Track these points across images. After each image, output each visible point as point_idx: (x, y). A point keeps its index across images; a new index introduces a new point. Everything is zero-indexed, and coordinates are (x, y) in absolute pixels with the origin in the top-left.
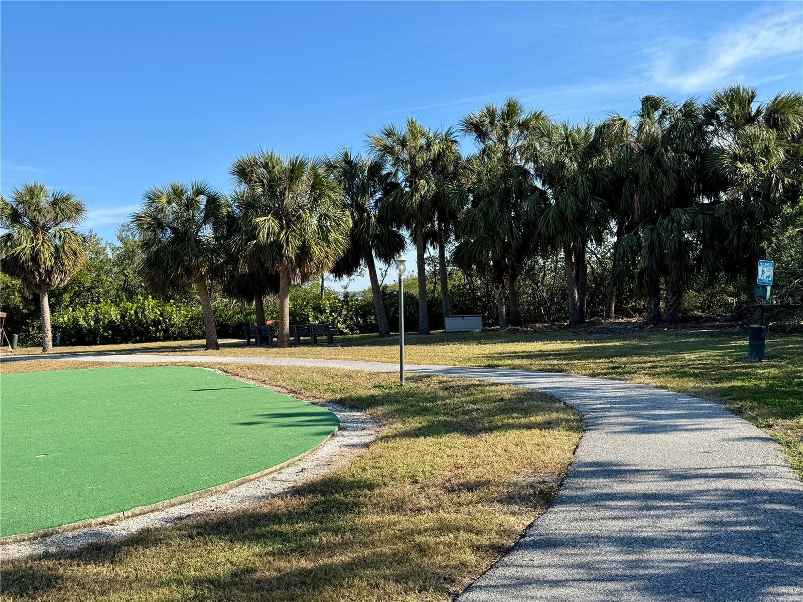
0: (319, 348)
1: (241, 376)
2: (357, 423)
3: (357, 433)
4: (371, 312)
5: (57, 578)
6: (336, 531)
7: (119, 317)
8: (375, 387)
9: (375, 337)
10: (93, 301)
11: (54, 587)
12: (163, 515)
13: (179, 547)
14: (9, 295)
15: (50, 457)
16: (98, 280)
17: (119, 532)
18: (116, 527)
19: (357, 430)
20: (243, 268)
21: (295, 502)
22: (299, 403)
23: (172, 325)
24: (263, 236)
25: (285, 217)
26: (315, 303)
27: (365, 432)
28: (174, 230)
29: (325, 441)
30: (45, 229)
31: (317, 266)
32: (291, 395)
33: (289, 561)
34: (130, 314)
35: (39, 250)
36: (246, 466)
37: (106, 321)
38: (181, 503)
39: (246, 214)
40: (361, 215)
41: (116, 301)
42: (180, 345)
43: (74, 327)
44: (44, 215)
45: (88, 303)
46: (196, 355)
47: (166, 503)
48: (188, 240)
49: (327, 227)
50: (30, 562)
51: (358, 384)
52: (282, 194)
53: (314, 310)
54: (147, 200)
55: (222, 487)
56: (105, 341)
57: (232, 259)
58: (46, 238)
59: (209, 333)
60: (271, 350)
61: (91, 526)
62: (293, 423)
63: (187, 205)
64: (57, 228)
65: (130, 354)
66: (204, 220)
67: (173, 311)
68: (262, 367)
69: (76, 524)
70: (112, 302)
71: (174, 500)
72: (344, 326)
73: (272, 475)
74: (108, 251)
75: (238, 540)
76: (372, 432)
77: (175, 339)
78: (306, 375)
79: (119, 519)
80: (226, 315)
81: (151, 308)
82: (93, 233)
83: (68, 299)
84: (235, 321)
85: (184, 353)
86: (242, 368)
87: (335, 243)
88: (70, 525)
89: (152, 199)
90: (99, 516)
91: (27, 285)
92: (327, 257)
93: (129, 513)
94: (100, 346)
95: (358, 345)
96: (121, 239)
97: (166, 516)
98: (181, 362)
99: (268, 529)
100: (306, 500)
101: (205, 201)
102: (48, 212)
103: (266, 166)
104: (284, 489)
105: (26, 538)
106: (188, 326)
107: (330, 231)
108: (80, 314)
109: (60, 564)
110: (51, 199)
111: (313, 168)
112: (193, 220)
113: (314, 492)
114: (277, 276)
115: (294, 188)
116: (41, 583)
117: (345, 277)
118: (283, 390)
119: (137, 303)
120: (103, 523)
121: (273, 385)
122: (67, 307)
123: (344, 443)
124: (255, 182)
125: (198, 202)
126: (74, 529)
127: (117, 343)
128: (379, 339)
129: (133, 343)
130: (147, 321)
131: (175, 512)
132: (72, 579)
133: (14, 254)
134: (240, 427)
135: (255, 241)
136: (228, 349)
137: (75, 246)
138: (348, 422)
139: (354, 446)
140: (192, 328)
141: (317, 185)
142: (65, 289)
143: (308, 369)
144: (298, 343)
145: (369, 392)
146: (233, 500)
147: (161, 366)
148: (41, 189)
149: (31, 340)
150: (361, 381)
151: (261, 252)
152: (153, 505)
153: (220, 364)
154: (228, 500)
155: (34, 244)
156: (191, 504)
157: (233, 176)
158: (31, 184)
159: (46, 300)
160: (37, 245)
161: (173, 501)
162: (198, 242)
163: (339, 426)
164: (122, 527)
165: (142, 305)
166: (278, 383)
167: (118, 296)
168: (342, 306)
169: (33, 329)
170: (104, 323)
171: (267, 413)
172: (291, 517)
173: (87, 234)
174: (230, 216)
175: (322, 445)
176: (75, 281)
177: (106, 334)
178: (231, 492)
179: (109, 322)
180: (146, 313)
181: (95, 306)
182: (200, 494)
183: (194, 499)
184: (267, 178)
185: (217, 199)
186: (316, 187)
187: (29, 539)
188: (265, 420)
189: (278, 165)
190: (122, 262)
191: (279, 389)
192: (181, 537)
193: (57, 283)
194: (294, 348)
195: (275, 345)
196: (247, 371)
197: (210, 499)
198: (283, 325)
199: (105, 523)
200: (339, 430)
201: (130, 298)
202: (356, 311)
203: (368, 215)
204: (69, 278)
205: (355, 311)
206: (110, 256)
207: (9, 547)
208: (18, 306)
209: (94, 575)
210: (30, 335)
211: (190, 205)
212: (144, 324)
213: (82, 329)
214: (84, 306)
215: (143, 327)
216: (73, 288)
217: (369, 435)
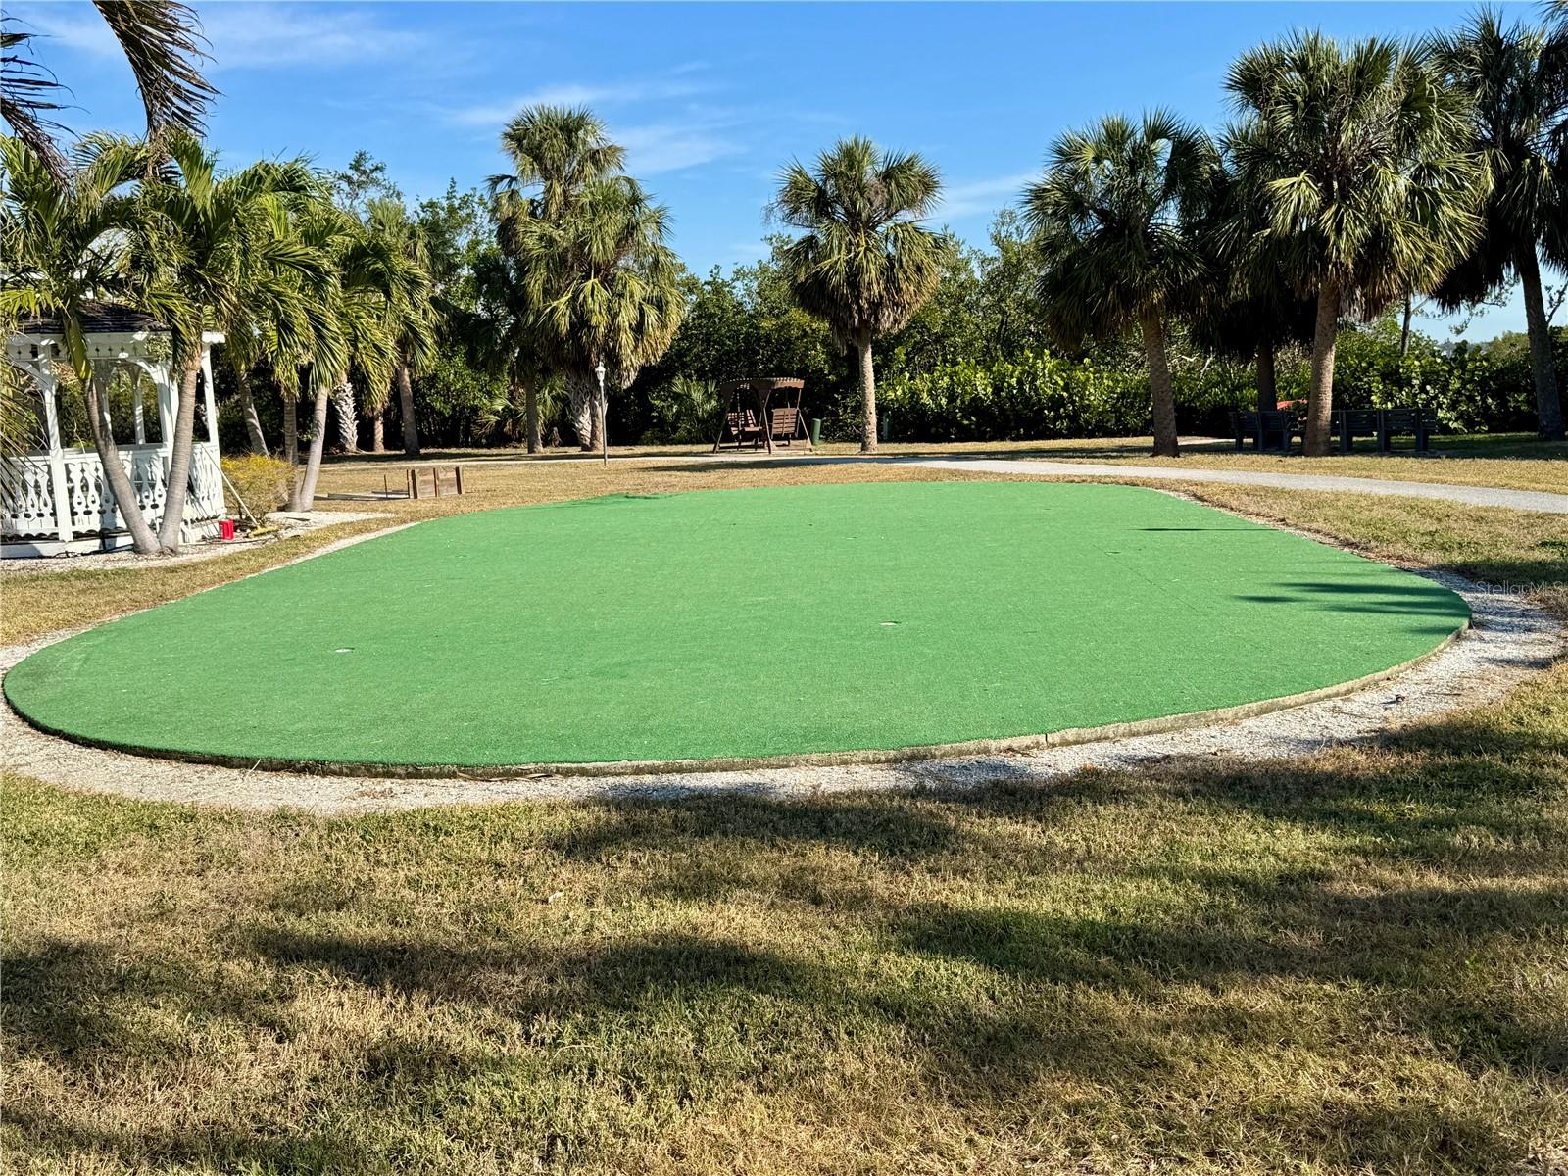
0: (1397, 459)
1: (1232, 509)
2: (1511, 615)
3: (1515, 636)
4: (1519, 385)
5: (947, 832)
6: (1500, 828)
7: (989, 390)
8: (1544, 544)
9: (1528, 440)
10: (945, 360)
11: (943, 846)
12: (1118, 749)
13: (1162, 811)
14: (807, 349)
15: (903, 626)
16: (955, 320)
17: (1040, 770)
18: (1034, 760)
19: (1512, 631)
20: (1240, 289)
21: (1391, 760)
22: (1369, 567)
23: (1086, 408)
24: (1284, 220)
25: (1339, 174)
26: (1386, 365)
27: (1533, 636)
28: (1104, 215)
29: (1441, 646)
30: (871, 225)
31: (1404, 281)
32: (1346, 549)
33: (1401, 872)
34: (1010, 385)
35: (860, 266)
36: (1273, 678)
37: (968, 397)
38: (1149, 733)
39: (1251, 176)
40: (1517, 164)
41: (984, 360)
42: (1101, 445)
43: (913, 407)
44: (869, 199)
45: (936, 365)
46: (1136, 465)
47: (1123, 727)
48: (1131, 234)
49: (1433, 193)
50: (897, 798)
51: (1501, 535)
52: (1336, 125)
53: (1383, 381)
54: (1056, 157)
55: (1229, 713)
56: (965, 436)
57: (1218, 271)
58: (872, 243)
59: (1162, 424)
60: (1289, 460)
61: (989, 751)
62: (1362, 605)
63: (1132, 162)
64: (890, 224)
65: (1013, 459)
66: (1164, 191)
67: (1088, 379)
68: (1277, 493)
69: (965, 745)
70: (978, 362)
71: (1137, 724)
72: (1452, 415)
73: (1331, 703)
74: (974, 265)
75: (1280, 815)
76: (1549, 638)
77: (1091, 435)
78: (1377, 513)
79: (1037, 745)
80: (1190, 389)
81: (1047, 372)
82: (949, 232)
83: (903, 357)
84: (1209, 401)
85: (1112, 461)
86: (1233, 492)
87: (1451, 229)
88: (954, 745)
89: (1066, 154)
90: (1004, 737)
91: (840, 330)
92: (1429, 260)
93: (1055, 738)
94: (956, 444)
95: (1488, 456)
96: (997, 241)
97: (1124, 752)
98: (1109, 477)
99: (1343, 804)
100: (1415, 760)
101: (1170, 150)
102: (877, 193)
103: (1302, 67)
104: (1359, 732)
105: (883, 758)
106: (1116, 409)
107: (1439, 202)
108: (922, 384)
109: (948, 809)
110: (881, 168)
111: (1410, 63)
112: (1144, 191)
113: (1432, 746)
114: (1311, 306)
115: (1363, 110)
116: (921, 838)
117: (1464, 305)
118: (1327, 540)
119: (1021, 364)
120: (1011, 748)
121: (1304, 529)
122: (902, 371)
123: (1485, 655)
124: (1278, 103)
125: (1155, 154)
126: (960, 753)
127: (986, 440)
128: (1539, 444)
129: (1013, 440)
130: (1040, 400)
131: (1141, 747)
132: (975, 839)
133: (818, 272)
134: (1248, 604)
135: (1269, 230)
136: (1197, 456)
137: (920, 254)
138: (1489, 613)
139: (1510, 662)
140: (1122, 415)
141: (1414, 101)
142: (898, 339)
143: (1381, 501)
144: (1347, 449)
145: (1530, 553)
146: (1253, 740)
147: (1072, 482)
148: (867, 148)
149: (841, 430)
150: (1506, 531)
151: (1280, 254)
152: (1098, 729)
153: (1187, 482)
154: (1243, 740)
155: (852, 254)
156: (1169, 737)
157: (1231, 93)
158: (848, 140)
159: (869, 356)
160: (856, 256)
161: (1136, 726)
162: (1149, 238)
163: (1471, 618)
164: (1044, 761)
165: (1031, 367)
166: (1315, 526)
167: (987, 351)
168: (1451, 372)
169: (845, 411)
170: (963, 402)
171: (1301, 581)
172: (1388, 787)
173: (938, 232)
174: (1220, 178)
175: (1434, 654)
176: (916, 323)
177: (966, 423)
178: (1245, 723)
179: (973, 399)
180: (1038, 383)
181: (948, 370)
182: (1186, 720)
183: (1173, 729)
184: (1305, 92)
185: (1194, 144)
186: (1414, 104)
187: (888, 761)
188: (1299, 595)
189: (1328, 60)
190: (998, 287)
191: (1319, 537)
192: (1164, 793)
193: (887, 326)
194: (1341, 458)
195: (1298, 451)
196: (1245, 498)
197: (1205, 731)
198: (1318, 408)
199: (1013, 750)
200: (1470, 627)
201: (1009, 356)
202: (1483, 384)
203: (1535, 161)
204: (908, 317)
205: (1478, 384)
206: (977, 275)
207: (857, 770)
208: (822, 369)
209: (1011, 836)
210: (840, 421)
211: (1140, 159)
212: (1034, 405)
213: (925, 412)
214: (930, 372)
215: (1031, 410)
216: (911, 336)
217: (1543, 643)
